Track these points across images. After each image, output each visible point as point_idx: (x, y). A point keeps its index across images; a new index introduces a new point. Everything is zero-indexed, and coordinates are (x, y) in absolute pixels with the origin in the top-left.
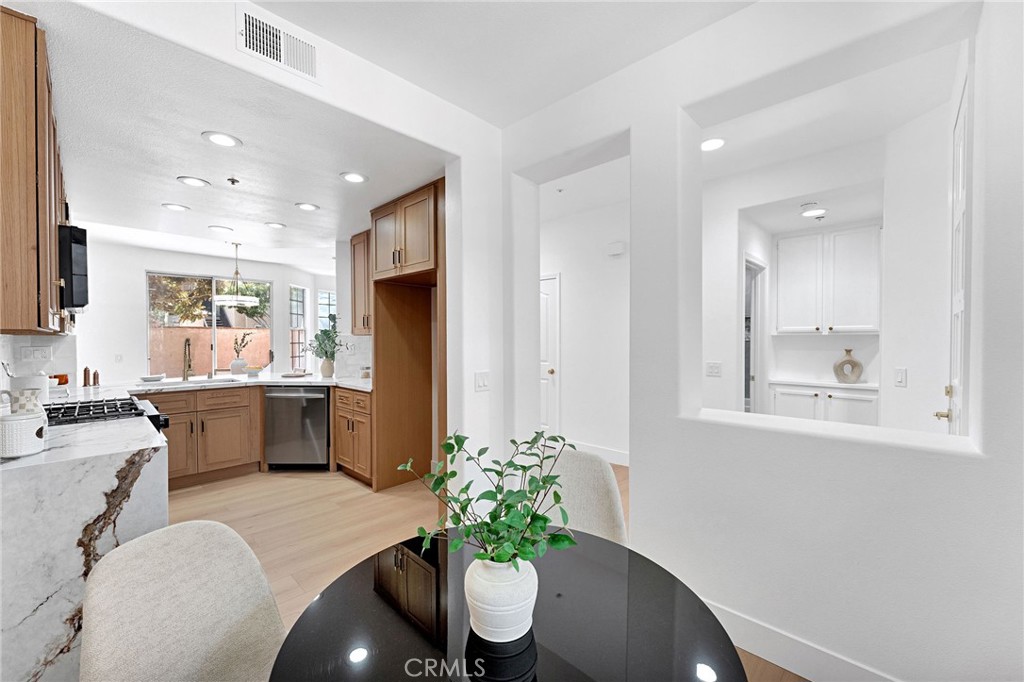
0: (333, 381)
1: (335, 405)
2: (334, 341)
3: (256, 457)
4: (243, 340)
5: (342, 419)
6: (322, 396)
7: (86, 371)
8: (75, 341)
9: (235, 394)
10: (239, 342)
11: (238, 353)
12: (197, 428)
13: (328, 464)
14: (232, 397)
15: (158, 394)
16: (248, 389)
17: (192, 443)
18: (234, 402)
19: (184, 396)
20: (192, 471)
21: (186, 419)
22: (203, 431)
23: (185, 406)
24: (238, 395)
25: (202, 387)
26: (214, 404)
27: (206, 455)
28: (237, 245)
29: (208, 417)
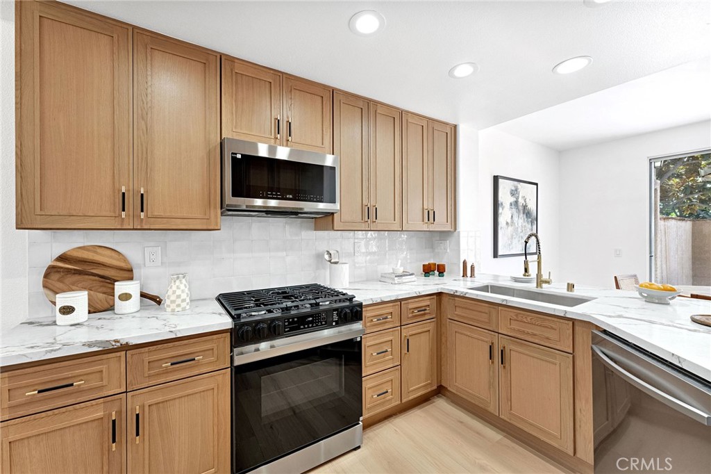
7: (465, 263)
9: (547, 323)
12: (498, 355)
14: (543, 329)
15: (463, 297)
16: (571, 323)
17: (493, 372)
18: (548, 338)
19: (485, 308)
20: (492, 409)
21: (488, 338)
22: (502, 363)
23: (487, 320)
24: (552, 328)
25: (503, 300)
26: (519, 330)
27: (509, 399)
29: (515, 348)
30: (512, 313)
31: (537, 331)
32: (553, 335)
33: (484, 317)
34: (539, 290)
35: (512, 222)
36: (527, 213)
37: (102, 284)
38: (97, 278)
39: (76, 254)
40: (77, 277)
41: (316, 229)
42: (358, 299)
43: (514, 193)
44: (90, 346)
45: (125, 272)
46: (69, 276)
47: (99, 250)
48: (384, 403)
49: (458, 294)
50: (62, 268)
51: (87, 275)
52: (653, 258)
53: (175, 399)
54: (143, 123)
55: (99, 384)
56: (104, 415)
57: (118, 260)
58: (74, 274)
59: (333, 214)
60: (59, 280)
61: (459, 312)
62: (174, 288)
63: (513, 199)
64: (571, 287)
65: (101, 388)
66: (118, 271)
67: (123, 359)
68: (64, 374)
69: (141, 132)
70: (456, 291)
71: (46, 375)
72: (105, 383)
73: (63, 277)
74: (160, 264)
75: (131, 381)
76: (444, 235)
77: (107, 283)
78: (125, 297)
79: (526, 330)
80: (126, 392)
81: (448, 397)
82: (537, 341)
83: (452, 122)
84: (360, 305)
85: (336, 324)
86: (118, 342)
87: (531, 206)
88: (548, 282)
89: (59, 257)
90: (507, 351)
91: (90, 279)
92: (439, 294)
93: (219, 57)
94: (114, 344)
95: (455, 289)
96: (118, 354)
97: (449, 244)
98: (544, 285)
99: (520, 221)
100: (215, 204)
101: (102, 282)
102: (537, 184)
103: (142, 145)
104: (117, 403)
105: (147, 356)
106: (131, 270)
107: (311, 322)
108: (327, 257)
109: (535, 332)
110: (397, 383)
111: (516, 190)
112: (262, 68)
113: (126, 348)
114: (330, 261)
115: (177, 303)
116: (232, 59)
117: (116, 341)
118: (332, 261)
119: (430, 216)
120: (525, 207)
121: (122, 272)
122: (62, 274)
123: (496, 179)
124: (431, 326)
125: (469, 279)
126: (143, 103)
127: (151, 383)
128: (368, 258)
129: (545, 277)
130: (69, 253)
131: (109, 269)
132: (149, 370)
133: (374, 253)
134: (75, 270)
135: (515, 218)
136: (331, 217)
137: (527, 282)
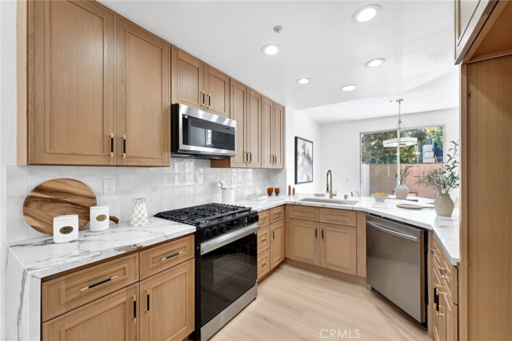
3: (362, 273)
6: (415, 238)
7: (289, 188)
8: (286, 172)
9: (345, 215)
10: (402, 173)
11: (401, 181)
12: (319, 234)
14: (342, 217)
15: (300, 205)
16: (355, 213)
17: (317, 244)
18: (345, 222)
19: (313, 210)
20: (317, 263)
21: (314, 225)
22: (322, 238)
23: (313, 217)
24: (347, 216)
25: (323, 205)
26: (330, 220)
27: (325, 256)
28: (399, 101)
29: (328, 229)
30: (327, 211)
31: (340, 218)
32: (347, 220)
33: (312, 215)
34: (331, 199)
35: (303, 163)
36: (309, 159)
37: (73, 209)
38: (69, 205)
39: (50, 186)
40: (53, 205)
41: (212, 167)
42: (254, 209)
43: (304, 147)
44: (119, 250)
45: (91, 199)
46: (46, 204)
47: (70, 183)
48: (263, 271)
49: (296, 204)
50: (39, 198)
51: (61, 202)
52: (362, 182)
53: (166, 283)
54: (123, 86)
55: (123, 277)
56: (127, 299)
57: (84, 190)
58: (50, 202)
59: (230, 157)
60: (37, 208)
61: (296, 214)
62: (139, 209)
63: (303, 151)
64: (346, 197)
65: (123, 281)
66: (85, 199)
67: (137, 258)
68: (103, 273)
69: (122, 94)
70: (296, 202)
71: (90, 275)
72: (127, 276)
73: (41, 205)
74: (115, 193)
75: (142, 274)
76: (277, 171)
77: (78, 208)
78: (101, 218)
79: (334, 219)
80: (139, 281)
81: (288, 264)
82: (339, 224)
83: (282, 105)
84: (257, 212)
85: (247, 225)
86: (136, 246)
87: (311, 155)
88: (336, 195)
89: (36, 188)
90: (324, 231)
91: (64, 206)
92: (285, 205)
93: (170, 46)
94: (133, 247)
95: (295, 201)
96: (134, 255)
97: (279, 176)
98: (333, 197)
99: (306, 163)
100: (168, 149)
101: (73, 208)
102: (312, 143)
103: (122, 103)
104: (134, 290)
105: (152, 254)
106: (94, 198)
107: (236, 224)
108: (220, 185)
109: (339, 219)
110: (268, 258)
111: (305, 145)
112: (195, 59)
113: (141, 249)
114: (221, 188)
115: (142, 220)
116: (177, 49)
117: (135, 245)
118: (223, 187)
119: (274, 159)
120: (308, 155)
121: (88, 199)
122: (40, 202)
123: (296, 138)
124: (282, 224)
125: (292, 196)
126: (123, 72)
127: (154, 272)
128: (239, 185)
129: (334, 192)
130: (44, 185)
131: (79, 197)
132: (153, 263)
133: (241, 182)
134: (51, 199)
135: (304, 162)
136: (228, 160)
137: (323, 196)
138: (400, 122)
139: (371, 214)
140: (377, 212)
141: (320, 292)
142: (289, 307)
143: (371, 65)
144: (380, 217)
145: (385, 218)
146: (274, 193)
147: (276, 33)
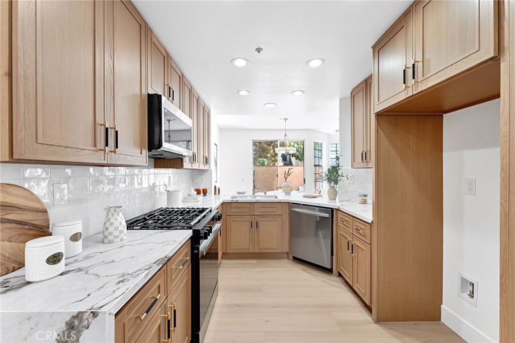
0: (336, 204)
1: (337, 225)
2: (337, 173)
3: (286, 249)
4: (288, 172)
5: (343, 239)
6: (327, 215)
7: (215, 187)
8: (211, 172)
9: (274, 206)
10: (287, 173)
11: (286, 179)
12: (254, 225)
13: (332, 269)
14: (272, 208)
15: (236, 203)
16: (281, 204)
17: (252, 233)
18: (274, 212)
19: (248, 205)
20: (252, 251)
21: (249, 219)
22: (257, 228)
26: (263, 212)
27: (259, 243)
28: (286, 119)
29: (260, 220)
30: (260, 205)
31: (270, 210)
32: (275, 210)
33: (247, 210)
36: (215, 160)
37: (20, 231)
38: (13, 225)
41: (155, 167)
44: (159, 264)
47: (10, 190)
49: (233, 202)
56: (161, 320)
57: (32, 200)
61: (233, 210)
66: (35, 213)
67: (166, 271)
68: (148, 294)
70: (232, 200)
72: (161, 294)
75: (168, 288)
76: (202, 172)
79: (266, 211)
80: (167, 297)
82: (270, 214)
87: (216, 157)
90: (258, 222)
91: (7, 228)
93: (146, 24)
94: (165, 259)
96: (164, 268)
97: (205, 177)
100: (145, 145)
102: (217, 145)
104: (164, 308)
119: (206, 161)
132: (173, 274)
136: (180, 160)
137: (244, 194)
138: (286, 135)
139: (293, 203)
140: (298, 201)
141: (262, 272)
142: (249, 290)
143: (295, 93)
144: (300, 204)
145: (303, 205)
146: (202, 194)
147: (257, 53)
